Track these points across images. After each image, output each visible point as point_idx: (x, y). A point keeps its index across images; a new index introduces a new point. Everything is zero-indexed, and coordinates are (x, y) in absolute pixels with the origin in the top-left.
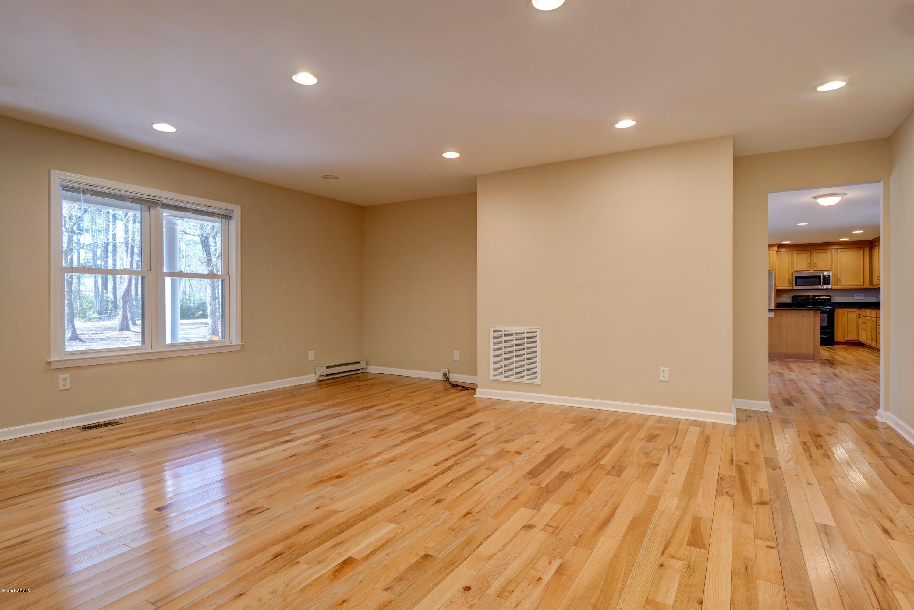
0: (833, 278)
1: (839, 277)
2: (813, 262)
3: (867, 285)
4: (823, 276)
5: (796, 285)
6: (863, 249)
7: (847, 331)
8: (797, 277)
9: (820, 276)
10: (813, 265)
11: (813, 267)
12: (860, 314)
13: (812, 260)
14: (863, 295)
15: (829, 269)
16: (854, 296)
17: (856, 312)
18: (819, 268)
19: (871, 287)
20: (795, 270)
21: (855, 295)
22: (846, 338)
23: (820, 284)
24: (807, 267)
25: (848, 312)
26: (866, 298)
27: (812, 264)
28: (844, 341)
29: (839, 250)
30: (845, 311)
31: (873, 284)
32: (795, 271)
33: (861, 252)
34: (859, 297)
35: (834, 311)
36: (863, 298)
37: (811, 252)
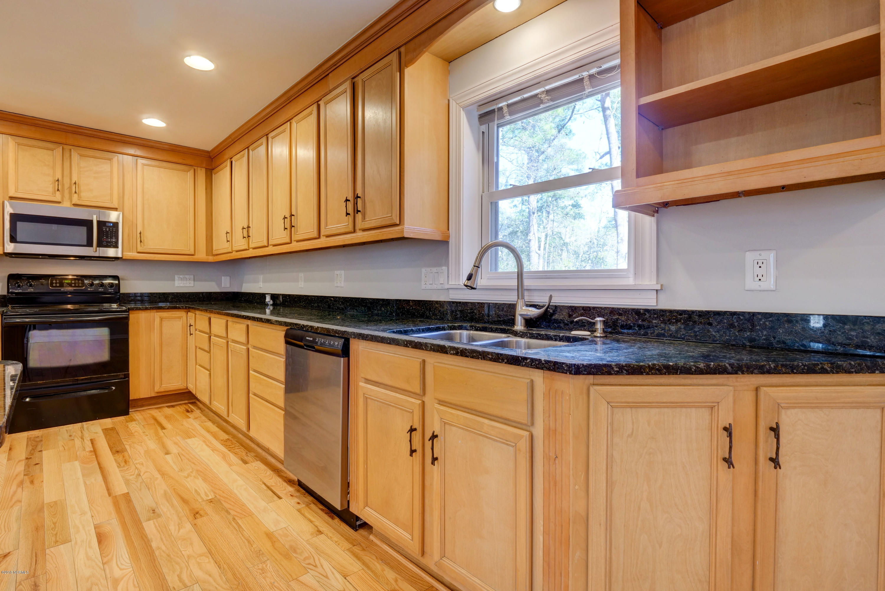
0: (126, 230)
1: (139, 229)
2: (71, 179)
3: (202, 256)
4: (99, 222)
5: (13, 239)
6: (195, 170)
7: (161, 370)
8: (16, 218)
9: (91, 222)
10: (70, 188)
11: (70, 193)
12: (190, 326)
13: (67, 172)
14: (192, 277)
15: (116, 206)
16: (174, 280)
17: (180, 318)
18: (87, 198)
19: (211, 259)
20: (12, 193)
21: (176, 277)
22: (157, 389)
23: (89, 244)
24: (51, 189)
25: (161, 319)
26: (197, 283)
27: (67, 186)
28: (153, 395)
29: (141, 161)
30: (156, 316)
31: (215, 252)
32: (11, 198)
33: (190, 174)
34: (185, 282)
35: (127, 318)
36: (192, 283)
37: (63, 149)
